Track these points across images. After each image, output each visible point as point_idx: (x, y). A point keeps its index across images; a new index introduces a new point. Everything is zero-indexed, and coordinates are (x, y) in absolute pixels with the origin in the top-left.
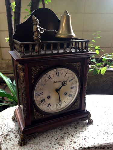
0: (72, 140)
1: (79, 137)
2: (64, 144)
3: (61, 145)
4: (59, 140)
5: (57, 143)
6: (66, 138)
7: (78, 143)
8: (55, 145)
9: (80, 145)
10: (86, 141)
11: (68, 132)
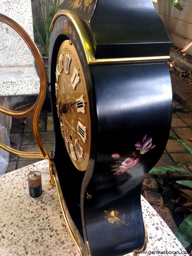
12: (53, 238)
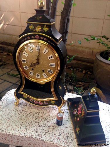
0: (36, 129)
1: (43, 129)
2: (29, 130)
3: (26, 129)
4: (29, 125)
5: (25, 126)
6: (34, 125)
7: (38, 133)
8: (23, 127)
9: (38, 135)
10: (45, 135)
11: (40, 122)
12: (40, 114)
